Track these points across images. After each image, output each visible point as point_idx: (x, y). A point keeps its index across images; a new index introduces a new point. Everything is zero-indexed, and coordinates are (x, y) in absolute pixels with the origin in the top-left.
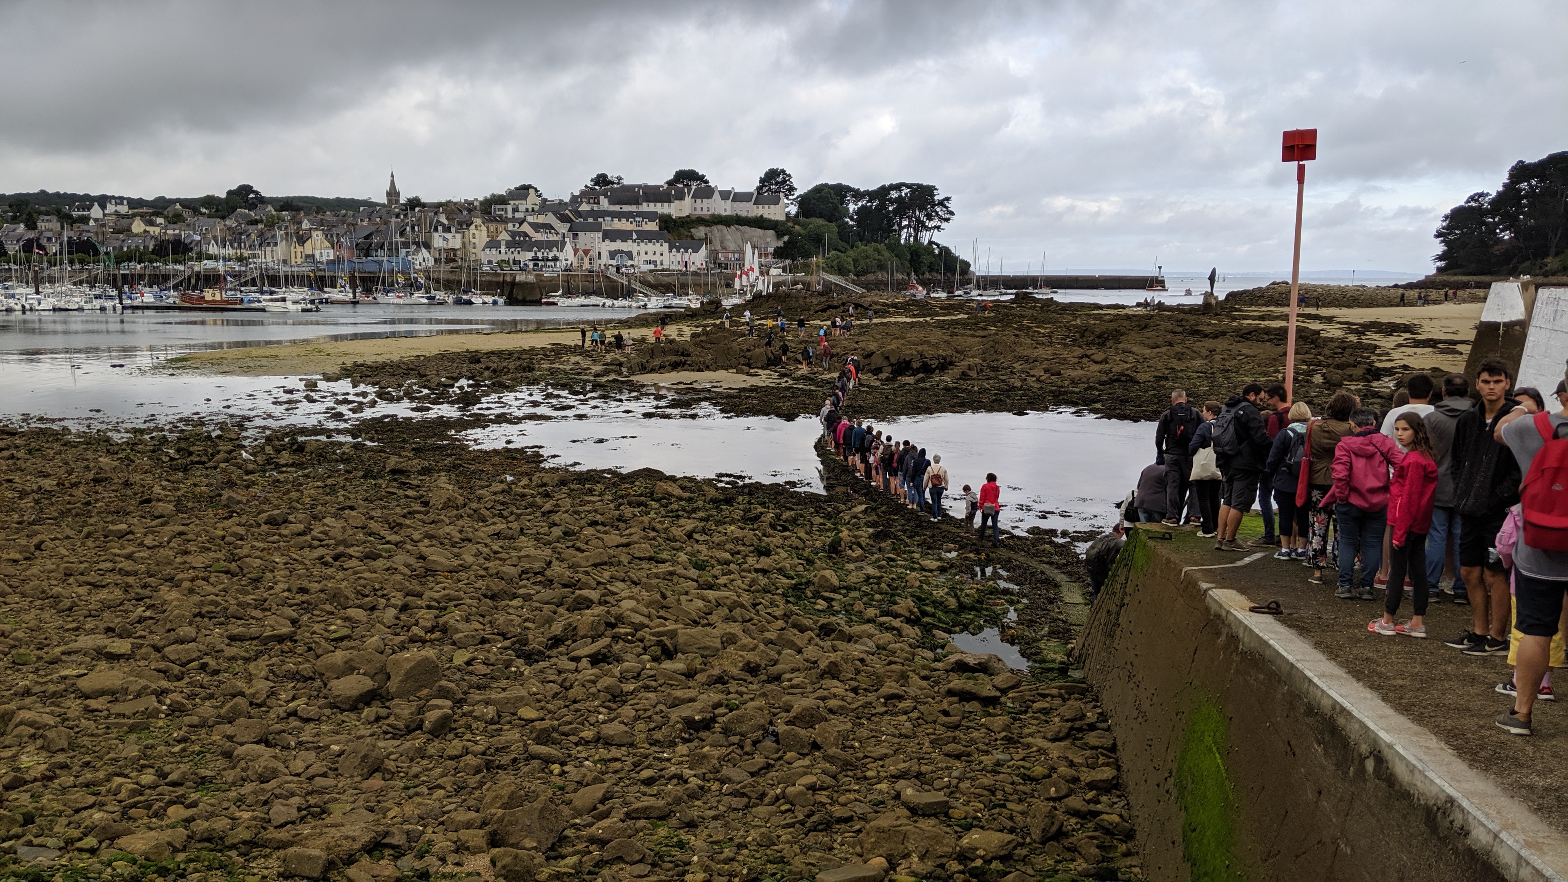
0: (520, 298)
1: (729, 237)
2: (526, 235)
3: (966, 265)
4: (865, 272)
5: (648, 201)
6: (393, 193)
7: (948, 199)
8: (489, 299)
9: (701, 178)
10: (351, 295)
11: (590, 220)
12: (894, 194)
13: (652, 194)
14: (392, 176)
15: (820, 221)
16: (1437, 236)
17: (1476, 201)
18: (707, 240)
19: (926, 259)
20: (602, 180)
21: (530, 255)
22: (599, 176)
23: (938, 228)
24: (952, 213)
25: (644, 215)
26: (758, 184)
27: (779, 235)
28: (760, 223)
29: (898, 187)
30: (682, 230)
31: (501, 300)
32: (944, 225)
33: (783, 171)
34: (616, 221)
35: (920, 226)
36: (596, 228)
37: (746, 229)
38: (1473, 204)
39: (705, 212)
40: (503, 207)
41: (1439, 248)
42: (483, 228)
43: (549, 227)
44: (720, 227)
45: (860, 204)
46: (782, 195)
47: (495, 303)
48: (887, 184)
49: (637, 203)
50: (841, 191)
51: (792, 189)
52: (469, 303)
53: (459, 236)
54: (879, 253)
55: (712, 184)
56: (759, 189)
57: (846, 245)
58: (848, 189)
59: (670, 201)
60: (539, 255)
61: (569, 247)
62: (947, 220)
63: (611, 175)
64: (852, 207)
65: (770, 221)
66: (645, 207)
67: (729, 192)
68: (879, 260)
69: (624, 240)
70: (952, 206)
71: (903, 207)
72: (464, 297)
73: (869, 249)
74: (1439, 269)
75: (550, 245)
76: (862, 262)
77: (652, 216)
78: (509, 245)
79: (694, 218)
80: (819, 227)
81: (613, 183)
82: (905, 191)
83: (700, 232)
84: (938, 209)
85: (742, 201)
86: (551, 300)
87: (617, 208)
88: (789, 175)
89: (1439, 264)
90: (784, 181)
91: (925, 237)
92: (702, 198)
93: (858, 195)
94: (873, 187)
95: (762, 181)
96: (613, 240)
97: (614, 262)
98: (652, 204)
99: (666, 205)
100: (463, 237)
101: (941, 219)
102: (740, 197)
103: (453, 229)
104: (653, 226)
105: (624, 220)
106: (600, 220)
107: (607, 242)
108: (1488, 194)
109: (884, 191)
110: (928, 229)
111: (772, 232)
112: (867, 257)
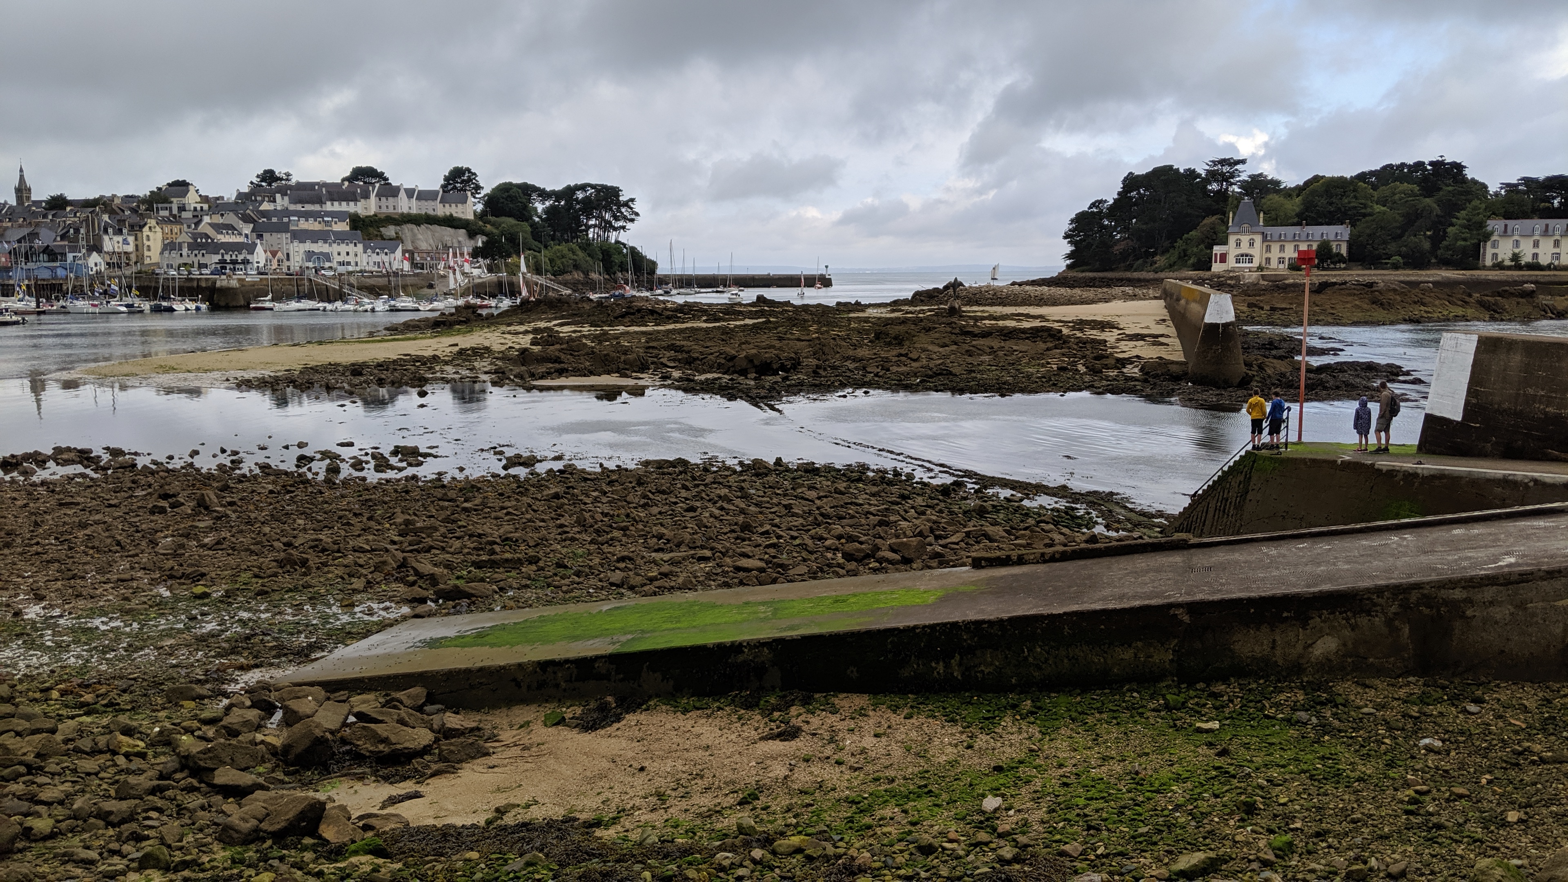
0: (222, 304)
1: (420, 236)
2: (207, 236)
3: (653, 265)
4: (563, 272)
5: (332, 200)
6: (22, 190)
7: (632, 200)
8: (192, 306)
9: (380, 176)
10: (34, 304)
11: (274, 220)
12: (580, 195)
13: (334, 192)
14: (21, 170)
15: (511, 221)
16: (1065, 238)
17: (1097, 207)
18: (398, 239)
19: (617, 259)
20: (269, 176)
21: (216, 258)
22: (266, 172)
23: (624, 228)
24: (637, 214)
25: (332, 214)
26: (442, 182)
27: (472, 235)
28: (451, 222)
29: (583, 187)
30: (371, 230)
31: (204, 307)
32: (629, 225)
33: (469, 170)
34: (302, 220)
35: (607, 226)
36: (283, 228)
37: (436, 228)
38: (1095, 210)
39: (391, 210)
40: (168, 205)
41: (1067, 248)
42: (158, 229)
43: (230, 228)
44: (410, 226)
45: (547, 204)
46: (469, 194)
47: (198, 309)
48: (572, 184)
49: (321, 202)
50: (527, 190)
51: (478, 188)
52: (171, 310)
53: (131, 239)
54: (574, 253)
55: (394, 182)
56: (443, 187)
57: (539, 245)
58: (534, 189)
59: (355, 200)
60: (227, 258)
61: (259, 249)
62: (632, 220)
63: (279, 171)
64: (540, 207)
65: (460, 219)
66: (329, 207)
67: (413, 190)
68: (575, 260)
69: (315, 241)
70: (637, 207)
71: (589, 207)
72: (165, 304)
73: (563, 248)
74: (1068, 266)
75: (237, 247)
76: (559, 262)
77: (339, 216)
78: (192, 247)
79: (382, 216)
80: (512, 226)
81: (281, 179)
82: (591, 191)
83: (390, 231)
84: (623, 210)
85: (426, 200)
86: (260, 305)
87: (299, 207)
88: (475, 174)
89: (1068, 262)
90: (470, 180)
91: (613, 236)
92: (387, 197)
93: (544, 195)
94: (559, 187)
95: (446, 179)
96: (302, 241)
97: (311, 265)
98: (336, 203)
99: (352, 204)
100: (136, 239)
101: (625, 219)
102: (425, 196)
103: (125, 231)
104: (343, 227)
105: (311, 220)
106: (285, 220)
107: (296, 243)
108: (1106, 201)
109: (570, 191)
110: (615, 229)
111: (463, 231)
112: (563, 257)
